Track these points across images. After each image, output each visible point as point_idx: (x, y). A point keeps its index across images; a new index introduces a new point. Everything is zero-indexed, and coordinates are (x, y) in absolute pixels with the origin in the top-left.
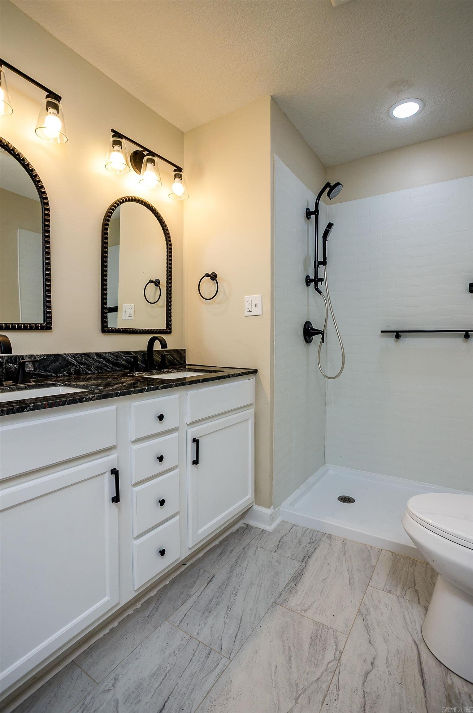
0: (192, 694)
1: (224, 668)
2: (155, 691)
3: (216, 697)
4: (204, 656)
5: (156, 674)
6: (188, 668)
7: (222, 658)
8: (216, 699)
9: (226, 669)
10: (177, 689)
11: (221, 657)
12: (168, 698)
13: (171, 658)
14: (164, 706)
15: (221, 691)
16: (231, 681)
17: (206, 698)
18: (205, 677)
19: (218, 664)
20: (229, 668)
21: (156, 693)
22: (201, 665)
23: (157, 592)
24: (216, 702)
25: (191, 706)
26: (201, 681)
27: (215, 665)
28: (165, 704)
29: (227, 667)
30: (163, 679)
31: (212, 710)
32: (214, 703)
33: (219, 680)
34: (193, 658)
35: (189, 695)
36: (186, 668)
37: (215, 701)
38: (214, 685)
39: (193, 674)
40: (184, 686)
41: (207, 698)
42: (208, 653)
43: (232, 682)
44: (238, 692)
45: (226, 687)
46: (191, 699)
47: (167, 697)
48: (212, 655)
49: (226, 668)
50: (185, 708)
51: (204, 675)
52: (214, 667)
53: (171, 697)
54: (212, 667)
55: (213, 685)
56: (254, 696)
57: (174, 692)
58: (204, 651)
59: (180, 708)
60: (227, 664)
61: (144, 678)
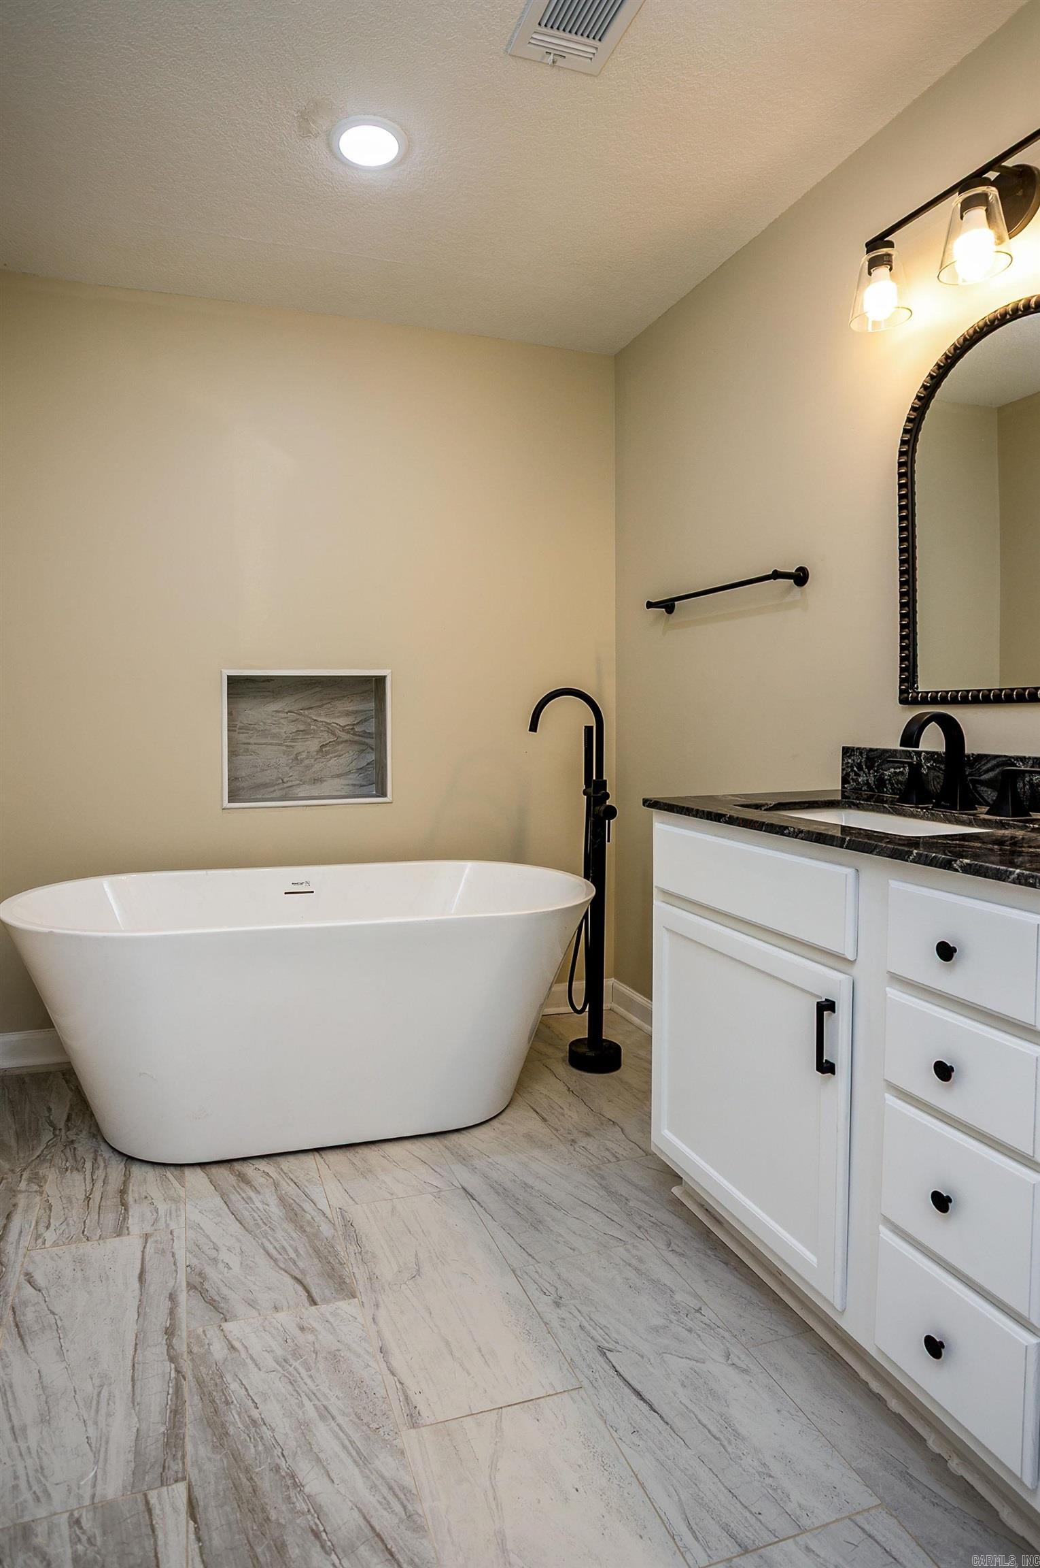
0: (655, 1458)
1: (680, 1544)
2: (691, 1411)
3: (625, 1492)
4: (732, 1525)
5: (726, 1425)
6: (716, 1480)
7: (710, 1556)
8: (622, 1489)
9: (678, 1547)
10: (678, 1442)
11: (714, 1558)
12: (667, 1423)
13: (756, 1463)
14: (655, 1411)
15: (631, 1505)
16: (641, 1537)
17: (632, 1474)
18: (679, 1498)
19: (697, 1539)
20: (674, 1554)
21: (687, 1412)
22: (711, 1505)
23: (1021, 1535)
24: (617, 1486)
25: (631, 1445)
26: (672, 1485)
27: (697, 1532)
28: (658, 1414)
29: (682, 1554)
30: (709, 1431)
31: (605, 1471)
32: (616, 1482)
33: (658, 1517)
34: (738, 1503)
35: (655, 1453)
36: (716, 1475)
37: (619, 1485)
38: (650, 1501)
39: (697, 1482)
40: (677, 1453)
41: (632, 1476)
42: (738, 1536)
43: (638, 1536)
44: (611, 1534)
45: (636, 1520)
46: (644, 1453)
47: (668, 1421)
48: (727, 1542)
49: (679, 1549)
50: (635, 1438)
51: (682, 1498)
52: (695, 1527)
53: (668, 1427)
54: (697, 1524)
55: (652, 1500)
56: (585, 1555)
57: (673, 1434)
58: (746, 1533)
59: (638, 1429)
60: (688, 1556)
61: (728, 1406)
